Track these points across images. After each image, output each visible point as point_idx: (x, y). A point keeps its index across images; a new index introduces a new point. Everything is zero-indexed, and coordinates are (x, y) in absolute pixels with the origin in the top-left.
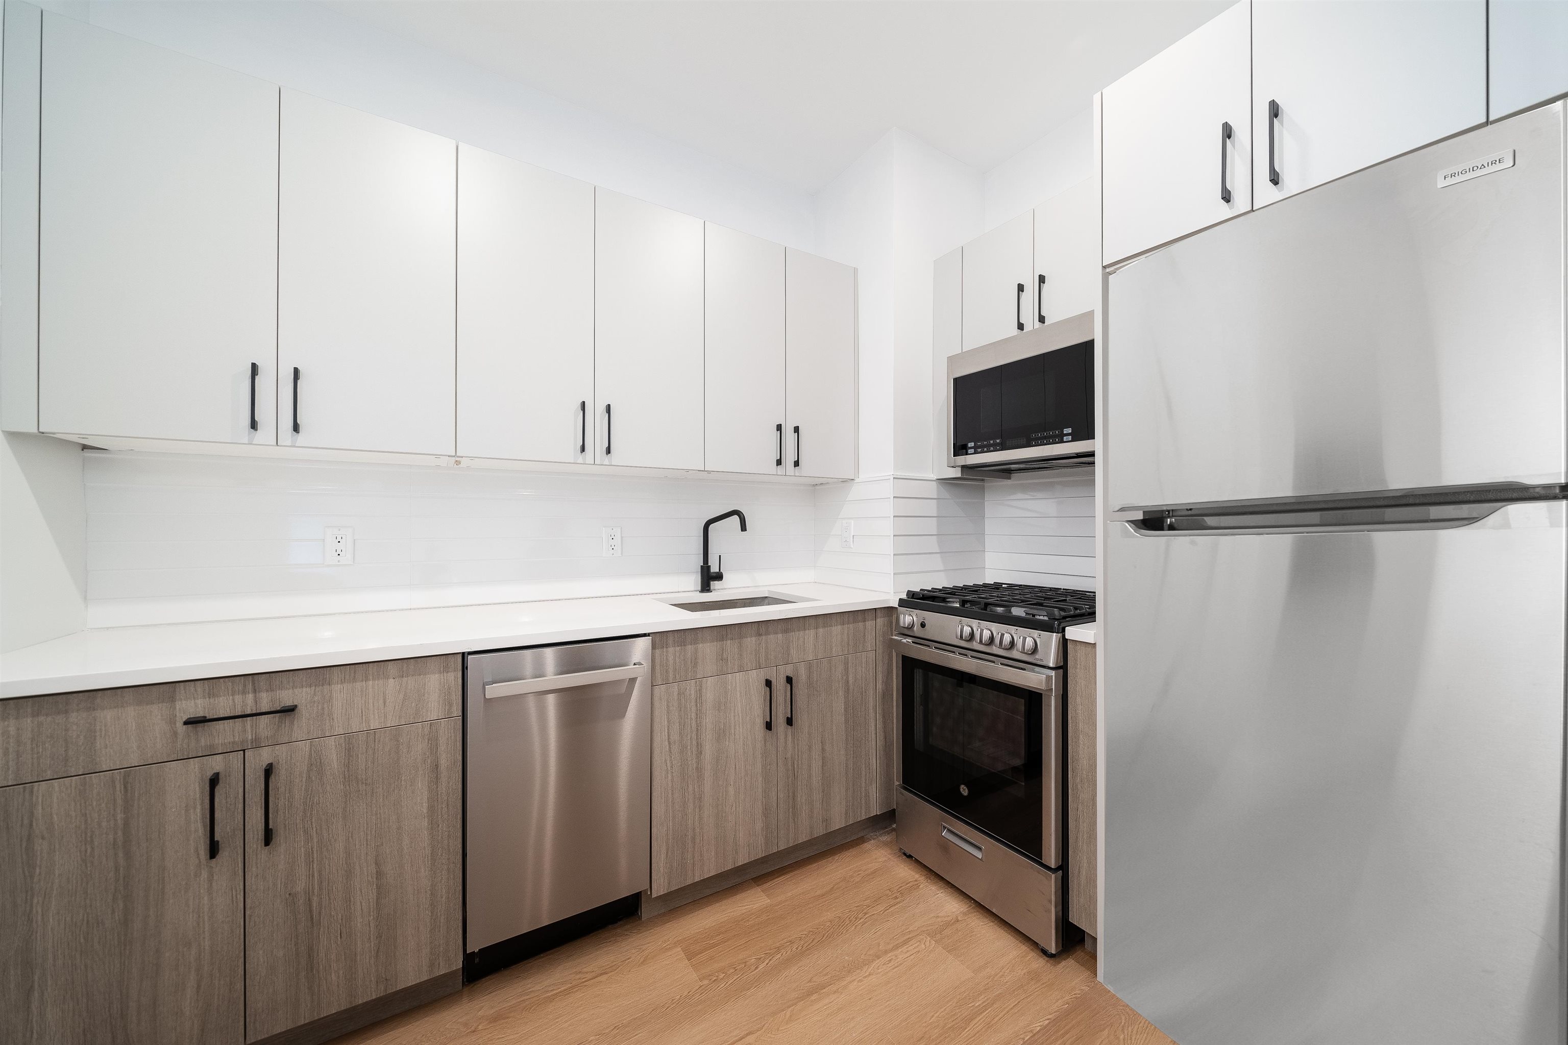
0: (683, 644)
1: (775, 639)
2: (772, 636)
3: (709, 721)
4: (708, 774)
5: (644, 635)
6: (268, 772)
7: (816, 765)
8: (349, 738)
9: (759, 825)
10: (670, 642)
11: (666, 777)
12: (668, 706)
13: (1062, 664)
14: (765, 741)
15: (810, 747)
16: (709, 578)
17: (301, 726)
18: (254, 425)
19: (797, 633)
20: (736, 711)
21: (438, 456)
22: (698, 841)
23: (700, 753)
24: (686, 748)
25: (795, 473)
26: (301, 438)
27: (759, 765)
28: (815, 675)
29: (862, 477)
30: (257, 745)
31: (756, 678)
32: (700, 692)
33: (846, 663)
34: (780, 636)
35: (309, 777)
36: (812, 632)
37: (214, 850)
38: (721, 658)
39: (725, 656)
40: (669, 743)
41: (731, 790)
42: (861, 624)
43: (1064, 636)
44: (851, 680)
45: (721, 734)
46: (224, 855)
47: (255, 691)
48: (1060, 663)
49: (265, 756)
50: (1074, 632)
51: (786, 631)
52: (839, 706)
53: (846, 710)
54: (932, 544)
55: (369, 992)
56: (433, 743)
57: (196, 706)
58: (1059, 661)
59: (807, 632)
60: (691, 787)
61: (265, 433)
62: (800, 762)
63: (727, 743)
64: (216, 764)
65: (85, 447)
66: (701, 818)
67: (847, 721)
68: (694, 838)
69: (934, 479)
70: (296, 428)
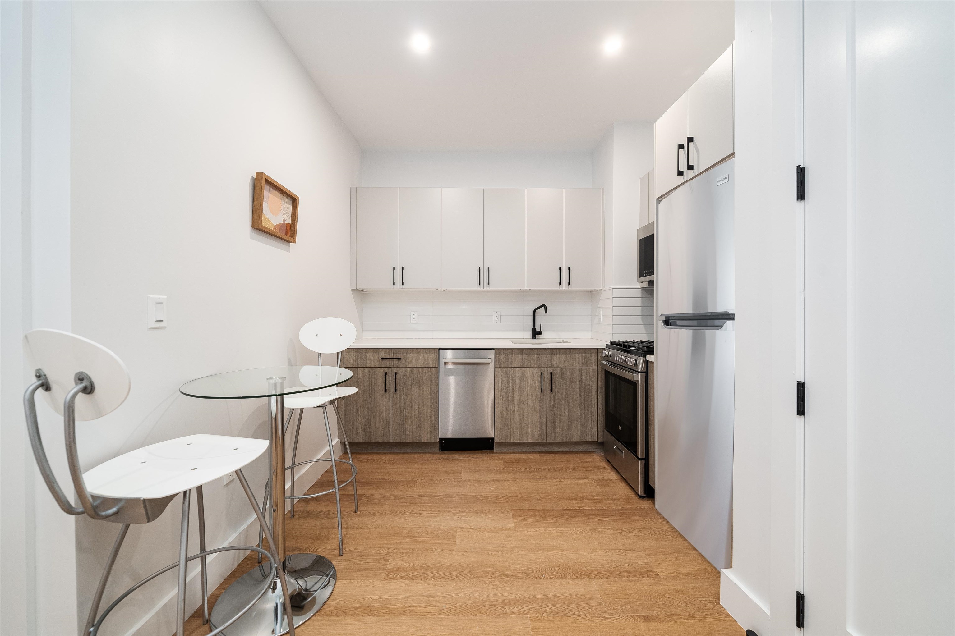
0: (507, 354)
1: (546, 357)
2: (544, 355)
3: (517, 383)
4: (516, 403)
5: (494, 349)
6: (396, 373)
7: (565, 411)
8: (412, 368)
9: (538, 429)
10: (502, 353)
11: (500, 401)
12: (501, 376)
13: (645, 371)
14: (541, 396)
15: (562, 403)
16: (536, 333)
17: (402, 363)
18: (394, 284)
19: (556, 355)
20: (528, 382)
21: (437, 289)
22: (512, 427)
23: (513, 395)
24: (508, 392)
25: (569, 288)
26: (404, 286)
27: (538, 405)
28: (564, 373)
29: (607, 287)
30: (394, 366)
31: (537, 371)
32: (513, 372)
33: (581, 371)
34: (548, 355)
35: (404, 378)
36: (563, 356)
37: (386, 391)
38: (522, 361)
39: (523, 361)
40: (502, 389)
41: (526, 412)
42: (589, 355)
43: (646, 358)
44: (583, 377)
45: (522, 390)
46: (387, 392)
47: (393, 353)
48: (643, 370)
49: (395, 370)
50: (650, 358)
51: (551, 354)
52: (577, 388)
53: (580, 391)
54: (639, 320)
55: (416, 440)
56: (431, 373)
57: (382, 355)
58: (643, 369)
59: (560, 355)
60: (510, 406)
61: (396, 286)
62: (557, 409)
63: (524, 393)
64: (386, 370)
65: (362, 291)
66: (513, 419)
67: (581, 396)
68: (511, 426)
69: (639, 288)
70: (403, 284)
